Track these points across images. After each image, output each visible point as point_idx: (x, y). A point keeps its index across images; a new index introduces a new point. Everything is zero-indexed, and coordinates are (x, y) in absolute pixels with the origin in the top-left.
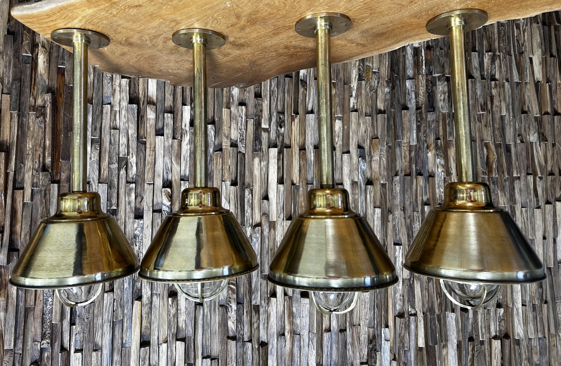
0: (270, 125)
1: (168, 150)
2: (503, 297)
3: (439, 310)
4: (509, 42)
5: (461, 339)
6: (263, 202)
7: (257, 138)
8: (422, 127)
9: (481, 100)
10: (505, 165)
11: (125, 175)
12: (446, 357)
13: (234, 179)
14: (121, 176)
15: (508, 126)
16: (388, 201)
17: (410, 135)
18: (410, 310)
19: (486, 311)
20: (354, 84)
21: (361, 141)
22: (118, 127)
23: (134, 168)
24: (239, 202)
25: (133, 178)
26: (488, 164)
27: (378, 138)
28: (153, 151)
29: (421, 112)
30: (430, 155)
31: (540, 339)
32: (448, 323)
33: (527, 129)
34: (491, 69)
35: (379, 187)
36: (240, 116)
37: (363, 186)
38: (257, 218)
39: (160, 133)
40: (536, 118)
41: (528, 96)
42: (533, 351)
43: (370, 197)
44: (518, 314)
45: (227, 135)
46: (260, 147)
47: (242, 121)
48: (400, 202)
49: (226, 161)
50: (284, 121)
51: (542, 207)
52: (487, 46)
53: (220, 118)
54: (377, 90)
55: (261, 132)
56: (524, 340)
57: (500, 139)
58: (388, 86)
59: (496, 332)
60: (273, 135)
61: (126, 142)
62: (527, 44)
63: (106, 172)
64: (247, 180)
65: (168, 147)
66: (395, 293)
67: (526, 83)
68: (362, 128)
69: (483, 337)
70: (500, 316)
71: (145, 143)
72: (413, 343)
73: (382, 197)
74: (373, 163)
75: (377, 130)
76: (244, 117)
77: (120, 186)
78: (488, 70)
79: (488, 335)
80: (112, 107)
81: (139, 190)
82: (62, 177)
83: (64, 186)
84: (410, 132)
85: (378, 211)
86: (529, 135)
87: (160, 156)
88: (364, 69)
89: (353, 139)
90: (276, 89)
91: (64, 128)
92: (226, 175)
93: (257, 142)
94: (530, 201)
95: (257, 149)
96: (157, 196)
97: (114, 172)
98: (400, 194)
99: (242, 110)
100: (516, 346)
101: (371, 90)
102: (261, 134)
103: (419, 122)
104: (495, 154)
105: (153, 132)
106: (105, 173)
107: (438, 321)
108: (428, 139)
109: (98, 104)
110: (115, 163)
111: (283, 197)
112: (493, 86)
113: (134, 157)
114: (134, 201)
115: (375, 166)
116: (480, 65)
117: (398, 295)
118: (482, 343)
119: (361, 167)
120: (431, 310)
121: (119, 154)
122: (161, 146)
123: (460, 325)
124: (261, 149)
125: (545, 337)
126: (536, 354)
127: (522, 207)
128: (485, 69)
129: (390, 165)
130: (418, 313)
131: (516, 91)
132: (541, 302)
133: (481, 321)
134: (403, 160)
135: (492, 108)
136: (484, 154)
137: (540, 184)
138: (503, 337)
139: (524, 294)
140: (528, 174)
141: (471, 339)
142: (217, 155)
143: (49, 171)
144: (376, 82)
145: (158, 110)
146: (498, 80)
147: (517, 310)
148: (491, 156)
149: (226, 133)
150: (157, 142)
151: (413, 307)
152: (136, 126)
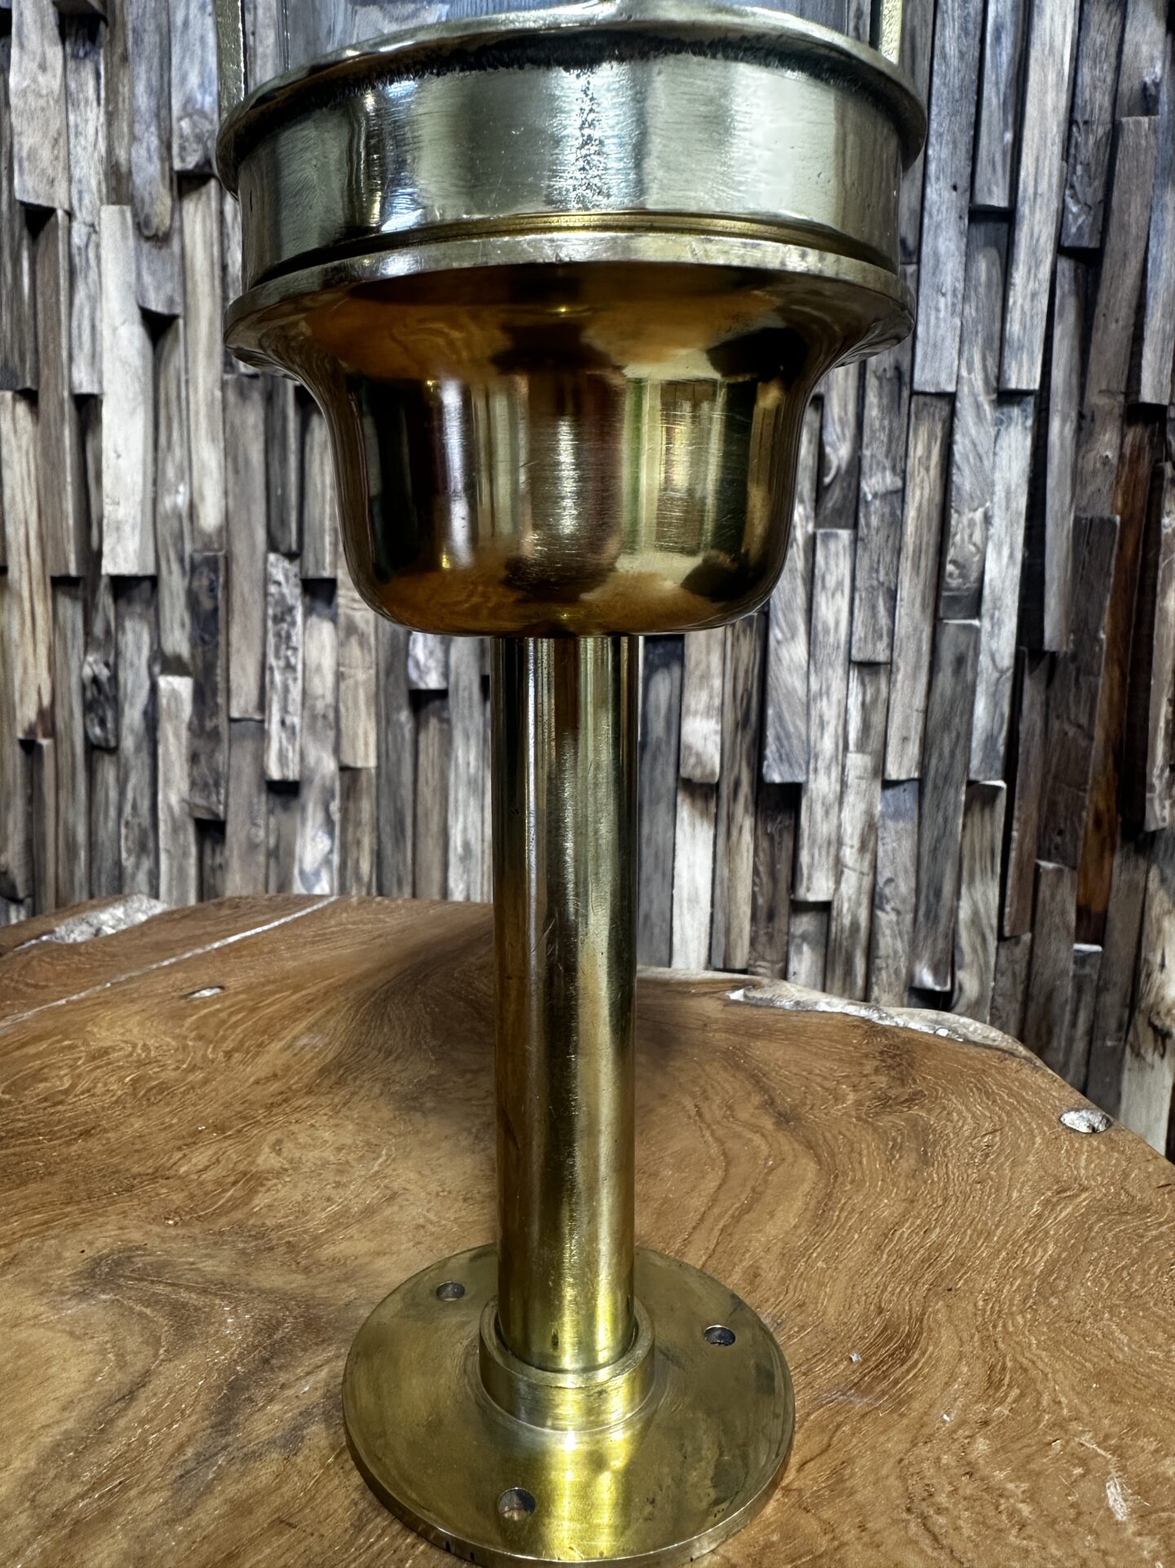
6: (171, 301)
14: (850, 432)
22: (854, 674)
45: (354, 641)
46: (196, 584)
47: (285, 710)
53: (388, 721)
55: (193, 656)
60: (135, 640)
63: (920, 451)
76: (274, 727)
80: (880, 768)
82: (1116, 441)
83: (1108, 392)
90: (128, 862)
91: (1092, 672)
97: (880, 453)
99: (283, 759)
102: (193, 645)
106: (923, 447)
109: (940, 784)
110: (875, 496)
111: (75, 332)
121: (856, 540)
124: (193, 570)
145: (672, 759)
152: (771, 681)
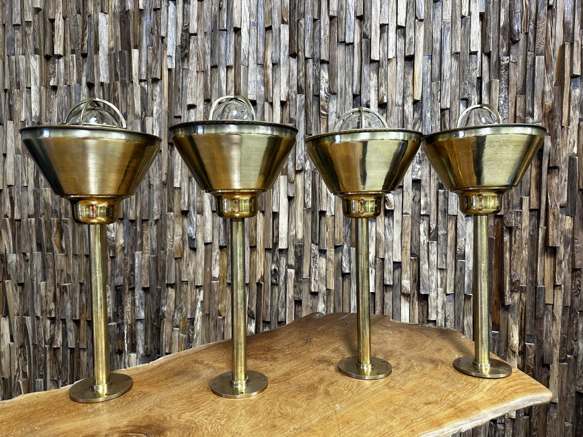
0: (286, 272)
1: (389, 247)
2: (50, 97)
3: (117, 85)
4: (35, 358)
5: (95, 56)
7: (299, 259)
8: (129, 270)
9: (66, 297)
10: (43, 230)
11: (431, 223)
12: (110, 39)
13: (323, 218)
15: (38, 270)
16: (166, 195)
17: (142, 260)
18: (146, 86)
19: (68, 83)
20: (199, 314)
21: (193, 255)
23: (422, 229)
24: (318, 195)
25: (423, 220)
26: (61, 231)
27: (175, 259)
28: (404, 247)
29: (129, 285)
30: (121, 241)
31: (14, 55)
32: (108, 72)
33: (19, 267)
34: (54, 330)
35: (176, 208)
36: (317, 281)
37: (192, 209)
38: (299, 179)
39: (397, 265)
40: (9, 278)
41: (16, 301)
42: (21, 42)
43: (184, 198)
44: (35, 79)
48: (153, 193)
49: (331, 236)
50: (272, 276)
51: (5, 187)
52: (58, 355)
54: (175, 308)
56: (30, 54)
57: (48, 257)
58: (163, 313)
59: (59, 62)
61: (431, 255)
62: (16, 356)
64: (309, 216)
65: (388, 250)
66: (161, 102)
67: (18, 315)
68: (191, 269)
69: (72, 58)
70: (54, 77)
71: (412, 254)
72: (144, 53)
73: (173, 198)
74: (181, 233)
75: (176, 267)
77: (435, 212)
78: (58, 329)
79: (67, 59)
81: (417, 208)
84: (141, 264)
85: (177, 185)
86: (17, 261)
87: (396, 242)
88: (188, 330)
89: (201, 257)
92: (330, 222)
93: (299, 254)
94: (18, 193)
95: (299, 248)
96: (399, 202)
98: (153, 201)
100: (38, 48)
101: (181, 308)
103: (132, 275)
104: (53, 242)
105: (404, 265)
107: (118, 74)
108: (123, 257)
112: (53, 312)
113: (422, 241)
114: (422, 198)
115: (179, 230)
116: (66, 334)
117: (158, 100)
118: (73, 52)
119: (193, 229)
120: (124, 85)
122: (396, 252)
123: (95, 70)
125: (8, 56)
126: (18, 40)
127: (27, 187)
128: (61, 330)
129: (163, 231)
130: (137, 83)
131: (29, 306)
132: (11, 90)
133: (73, 73)
134: (149, 236)
135: (55, 289)
136: (65, 242)
137: (7, 210)
138: (51, 57)
139: (28, 100)
140: (19, 220)
141: (84, 56)
142: (340, 242)
143: (506, 227)
144: (176, 317)
146: (48, 318)
147: (36, 83)
148: (58, 239)
149: (330, 264)
150: (400, 255)
151: (142, 88)
